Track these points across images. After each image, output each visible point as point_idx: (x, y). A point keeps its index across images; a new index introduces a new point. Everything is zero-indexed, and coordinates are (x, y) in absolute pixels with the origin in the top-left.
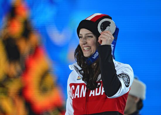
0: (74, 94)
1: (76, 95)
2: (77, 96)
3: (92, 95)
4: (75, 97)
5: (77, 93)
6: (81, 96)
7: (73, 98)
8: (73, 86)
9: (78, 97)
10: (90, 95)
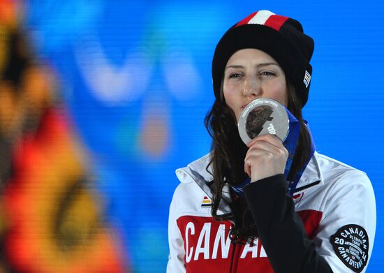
0: (192, 249)
1: (199, 250)
2: (201, 255)
3: (250, 254)
4: (196, 258)
5: (203, 246)
6: (214, 256)
7: (188, 259)
8: (191, 225)
9: (207, 257)
10: (243, 256)
